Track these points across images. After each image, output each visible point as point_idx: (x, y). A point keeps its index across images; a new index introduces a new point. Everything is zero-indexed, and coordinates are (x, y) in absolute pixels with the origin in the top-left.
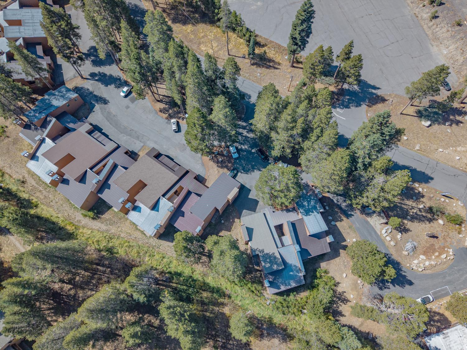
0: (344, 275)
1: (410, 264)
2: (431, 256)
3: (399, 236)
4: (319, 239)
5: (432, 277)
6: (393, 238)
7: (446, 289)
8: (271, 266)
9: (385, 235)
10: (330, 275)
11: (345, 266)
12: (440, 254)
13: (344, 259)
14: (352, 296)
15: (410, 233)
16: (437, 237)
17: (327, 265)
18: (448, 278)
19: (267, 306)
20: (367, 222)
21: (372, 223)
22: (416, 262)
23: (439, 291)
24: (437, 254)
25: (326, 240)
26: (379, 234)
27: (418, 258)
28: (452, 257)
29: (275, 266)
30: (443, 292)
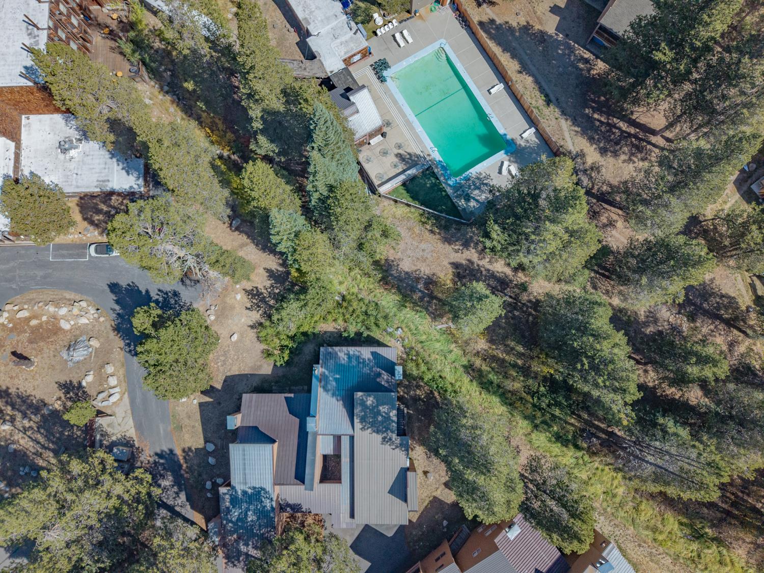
0: (235, 338)
1: (97, 320)
2: (47, 322)
3: (88, 380)
4: (256, 428)
5: (68, 285)
6: (102, 378)
7: (54, 256)
8: (377, 406)
9: (117, 390)
10: (264, 346)
11: (225, 355)
12: (28, 320)
13: (221, 369)
14: (239, 297)
15: (63, 379)
16: (14, 353)
17: (260, 367)
18: (40, 273)
19: (404, 326)
20: (139, 427)
21: (131, 422)
22: (84, 321)
23: (71, 256)
24: (34, 322)
25: (242, 420)
26: (126, 395)
27: (76, 327)
28: (8, 307)
29: (369, 403)
30: (64, 252)
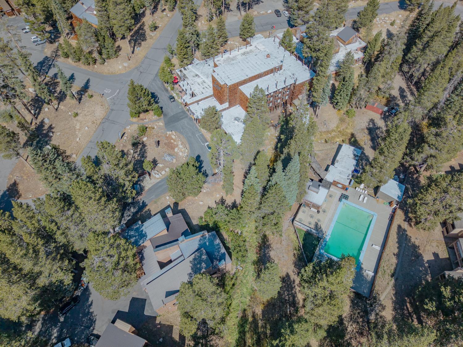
0: (201, 203)
1: (183, 157)
2: (175, 145)
3: (160, 165)
4: (170, 223)
9: (161, 175)
11: (192, 203)
12: (172, 139)
13: (186, 205)
16: (159, 141)
18: (190, 135)
19: (244, 269)
20: (150, 189)
21: (150, 186)
22: (181, 154)
23: (201, 140)
24: (172, 141)
27: (177, 153)
28: (173, 132)
29: (203, 257)
